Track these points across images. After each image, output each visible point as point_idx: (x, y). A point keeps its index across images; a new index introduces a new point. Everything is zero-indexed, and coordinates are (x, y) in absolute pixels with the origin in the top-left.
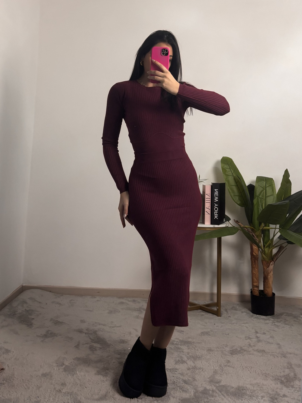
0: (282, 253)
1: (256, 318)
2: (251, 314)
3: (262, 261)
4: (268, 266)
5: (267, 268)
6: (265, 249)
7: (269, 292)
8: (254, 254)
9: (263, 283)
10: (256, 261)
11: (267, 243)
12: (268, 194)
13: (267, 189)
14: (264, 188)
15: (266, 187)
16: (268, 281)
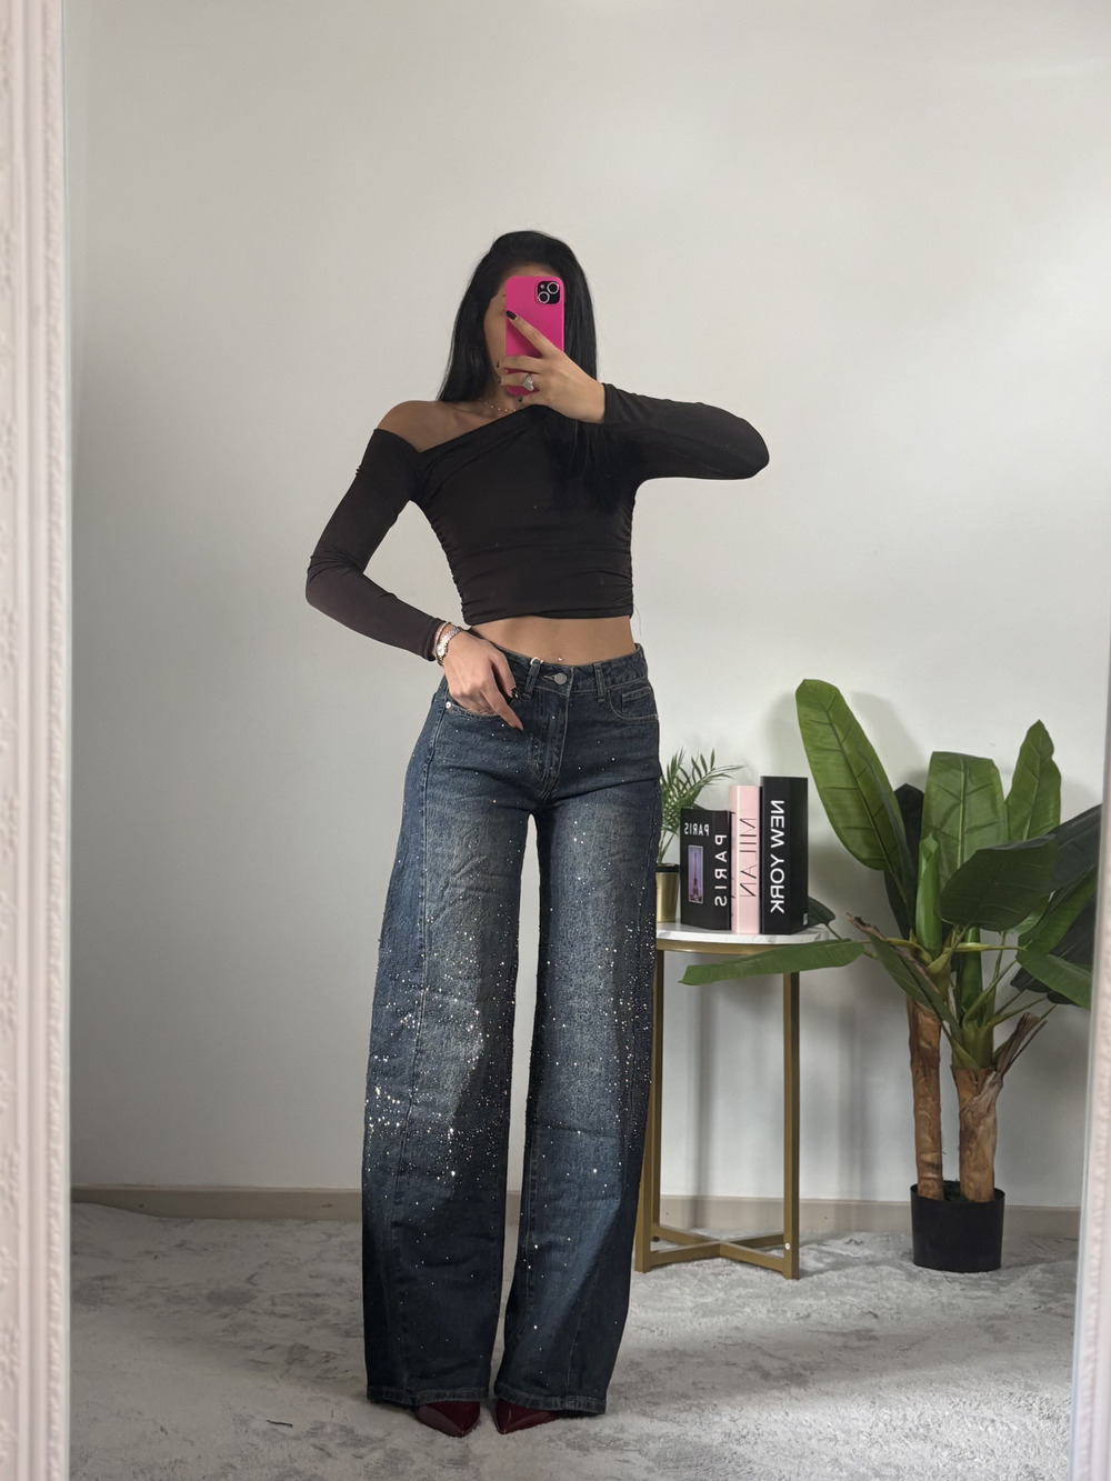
0: (1030, 1041)
2: (915, 1268)
3: (954, 1069)
4: (978, 1092)
5: (976, 1095)
6: (964, 1025)
7: (981, 1187)
8: (923, 1044)
9: (957, 1155)
10: (933, 1071)
11: (973, 1002)
12: (976, 821)
13: (973, 799)
14: (958, 798)
15: (967, 795)
16: (978, 1144)
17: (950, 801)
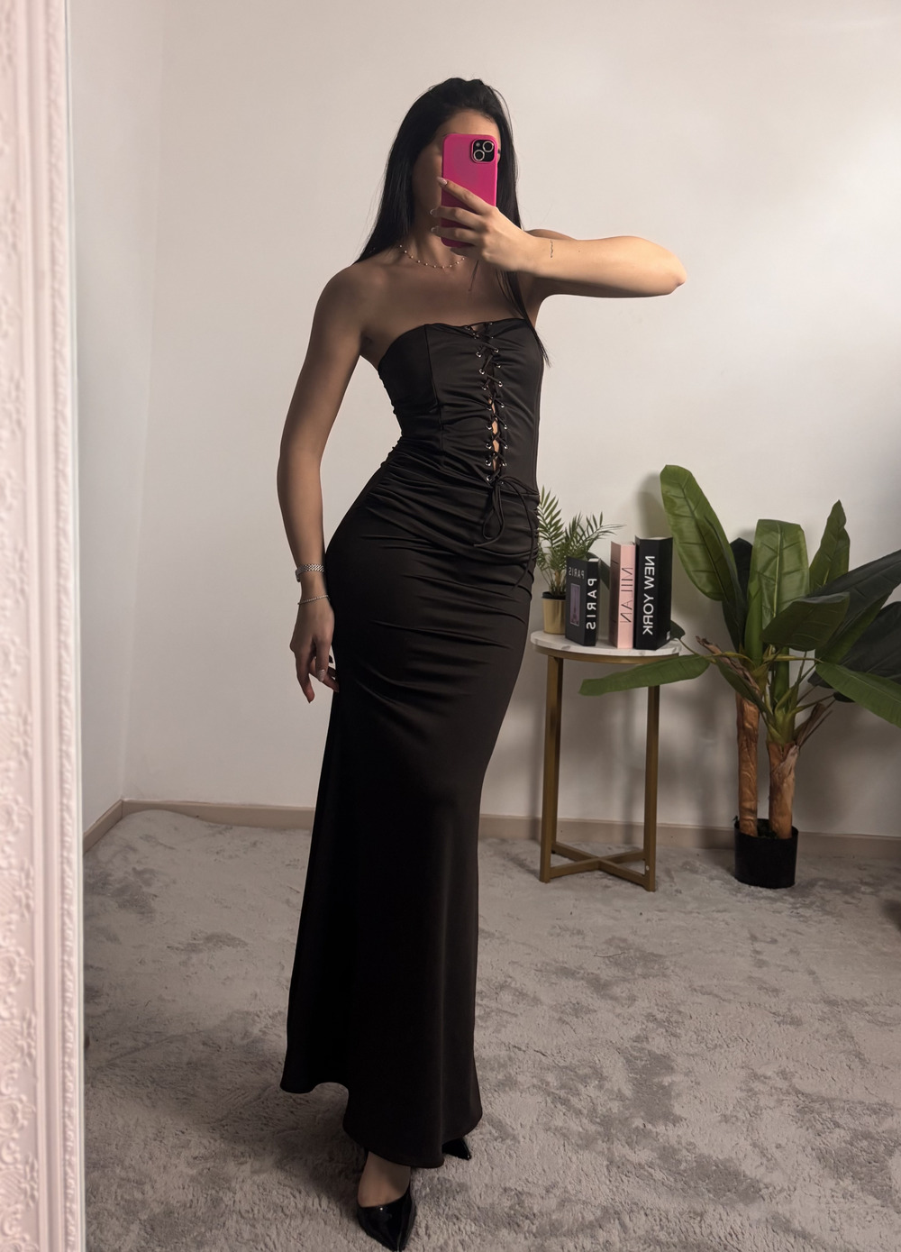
0: (821, 723)
1: (748, 895)
2: (736, 883)
3: (768, 744)
4: (785, 759)
5: (782, 762)
6: (776, 712)
7: (783, 825)
8: (747, 725)
9: (768, 803)
10: (753, 744)
11: (781, 697)
12: (786, 570)
13: (786, 553)
14: (776, 552)
15: (781, 550)
16: (782, 796)
17: (769, 554)
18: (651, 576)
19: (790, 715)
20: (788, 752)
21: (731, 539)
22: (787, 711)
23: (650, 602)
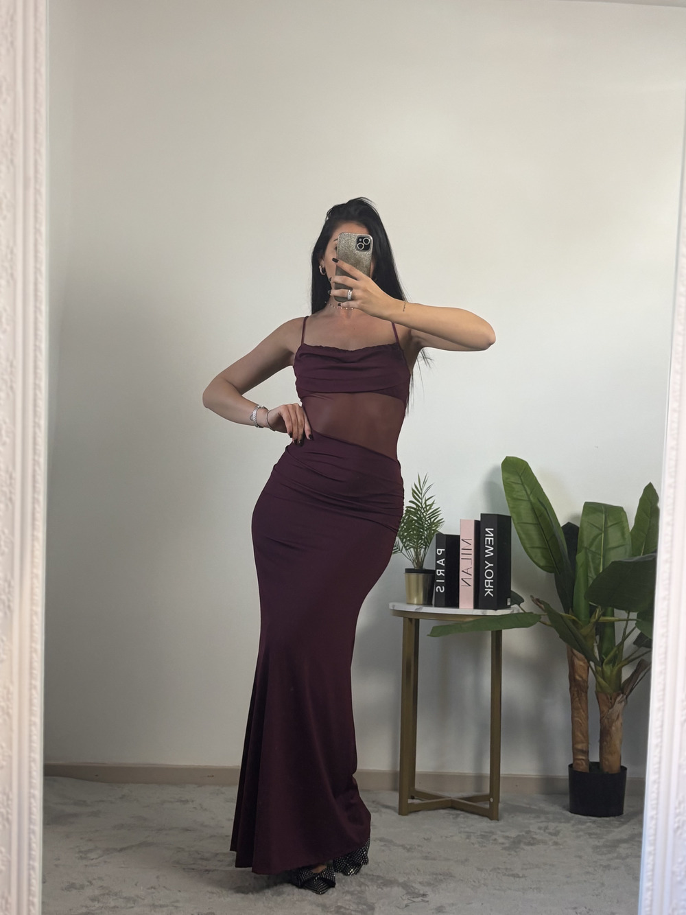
0: (644, 676)
3: (597, 693)
4: (612, 706)
5: (610, 708)
6: (603, 666)
7: (612, 765)
8: (578, 677)
9: (598, 744)
10: (583, 694)
11: (608, 655)
12: (612, 544)
13: (611, 530)
14: (601, 530)
15: (606, 528)
16: (611, 738)
17: (596, 532)
18: (491, 545)
19: (616, 668)
20: (615, 700)
21: (562, 522)
22: (613, 666)
23: (490, 568)
